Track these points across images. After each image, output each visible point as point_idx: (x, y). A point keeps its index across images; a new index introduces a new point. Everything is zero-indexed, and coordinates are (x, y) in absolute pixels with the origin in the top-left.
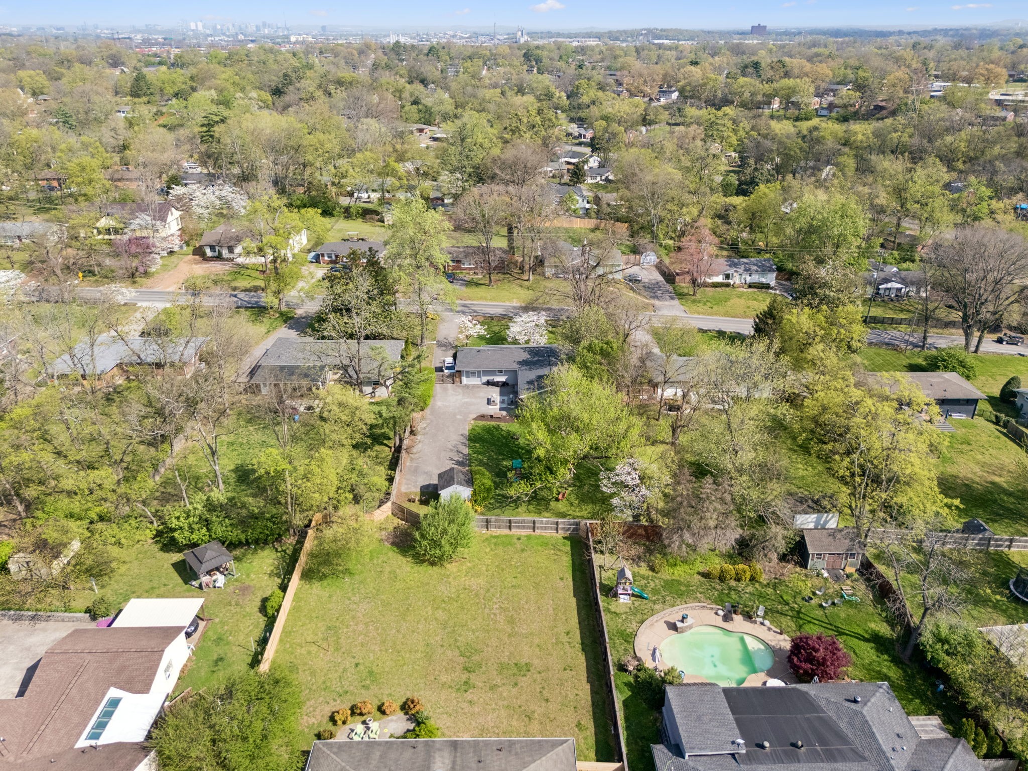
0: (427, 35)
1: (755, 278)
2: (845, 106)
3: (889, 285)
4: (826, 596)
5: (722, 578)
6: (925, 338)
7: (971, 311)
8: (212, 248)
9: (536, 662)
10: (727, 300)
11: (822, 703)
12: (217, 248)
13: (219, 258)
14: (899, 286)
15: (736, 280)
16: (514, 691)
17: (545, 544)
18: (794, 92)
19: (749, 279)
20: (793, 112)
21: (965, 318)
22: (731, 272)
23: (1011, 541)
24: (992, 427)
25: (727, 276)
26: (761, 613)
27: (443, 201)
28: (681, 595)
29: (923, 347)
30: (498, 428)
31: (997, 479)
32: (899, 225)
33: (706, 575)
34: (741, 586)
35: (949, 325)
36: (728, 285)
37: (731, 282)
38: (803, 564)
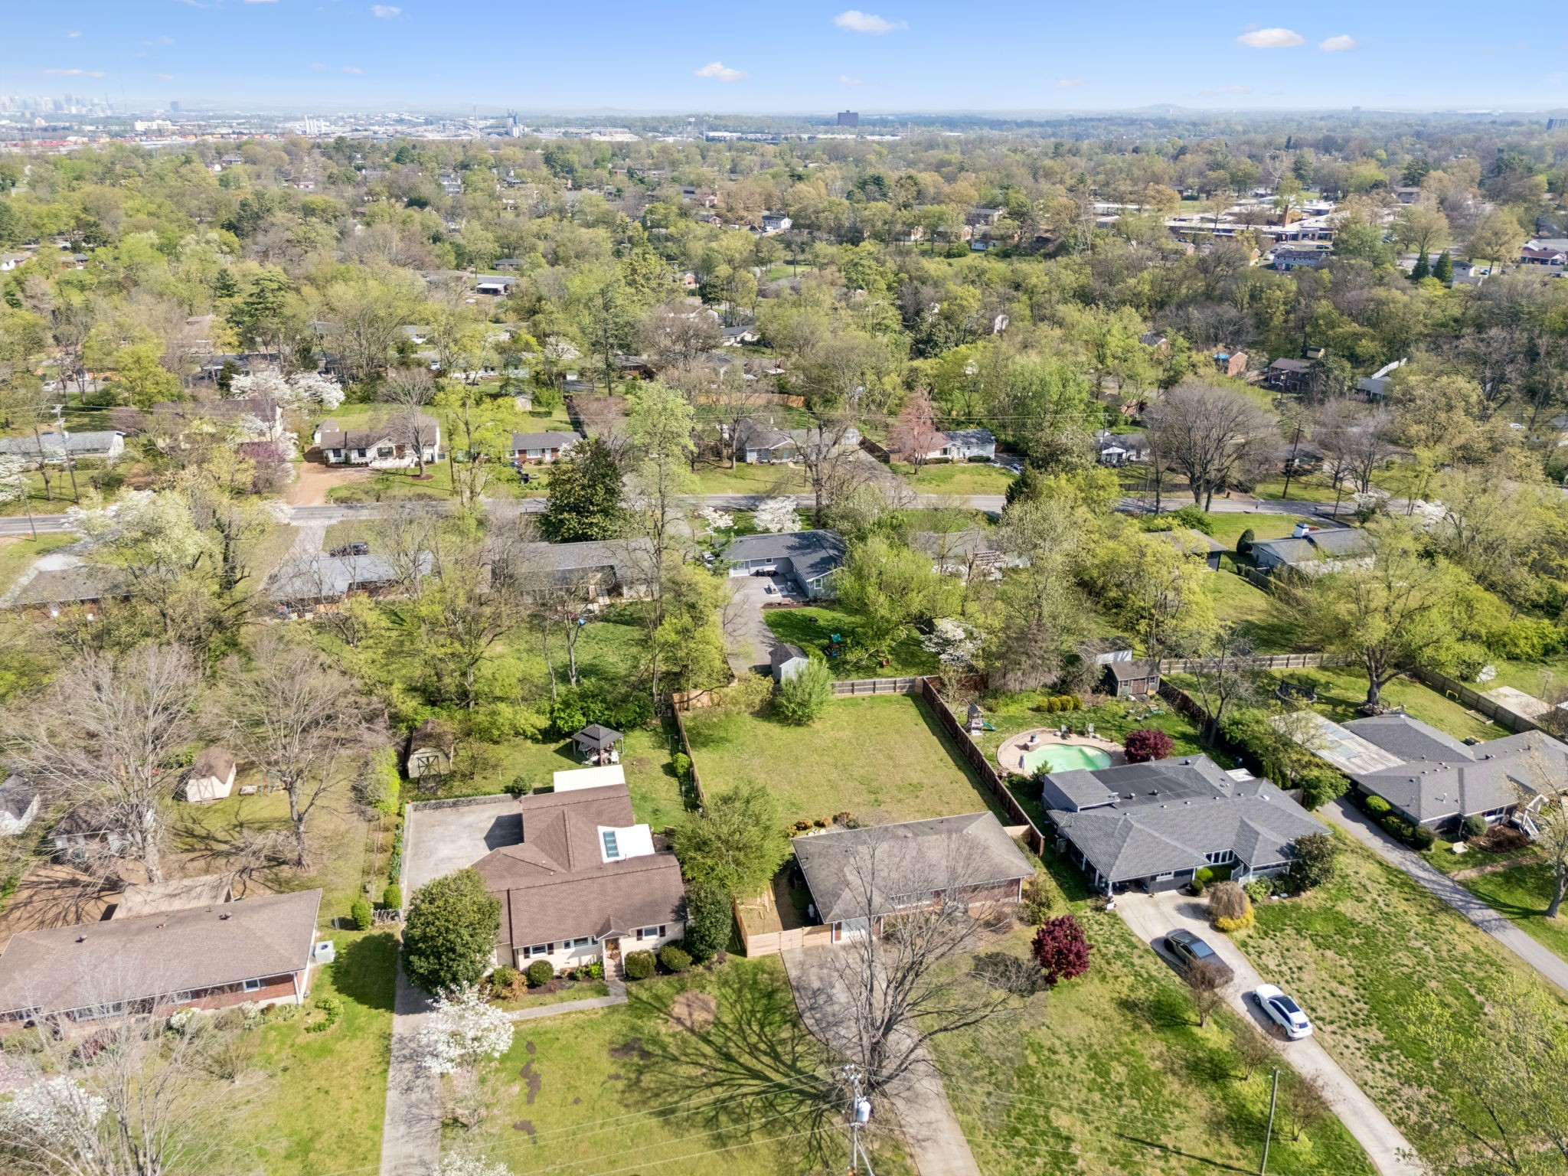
0: (355, 118)
1: (975, 451)
2: (1002, 238)
3: (1111, 451)
4: (1138, 713)
5: (1050, 709)
6: (1158, 502)
7: (1198, 469)
8: (337, 452)
9: (926, 781)
10: (951, 477)
11: (1163, 770)
12: (343, 452)
13: (347, 463)
14: (1120, 451)
15: (954, 454)
16: (918, 801)
17: (888, 701)
18: (940, 219)
19: (968, 454)
20: (940, 245)
21: (1192, 480)
22: (948, 446)
23: (1271, 660)
24: (1236, 577)
25: (945, 451)
26: (1091, 729)
27: (565, 377)
28: (1020, 725)
29: (1156, 512)
30: (791, 614)
31: (1250, 618)
32: (1099, 384)
33: (1038, 709)
34: (1067, 714)
35: (1177, 487)
36: (946, 461)
37: (949, 456)
38: (1113, 693)
